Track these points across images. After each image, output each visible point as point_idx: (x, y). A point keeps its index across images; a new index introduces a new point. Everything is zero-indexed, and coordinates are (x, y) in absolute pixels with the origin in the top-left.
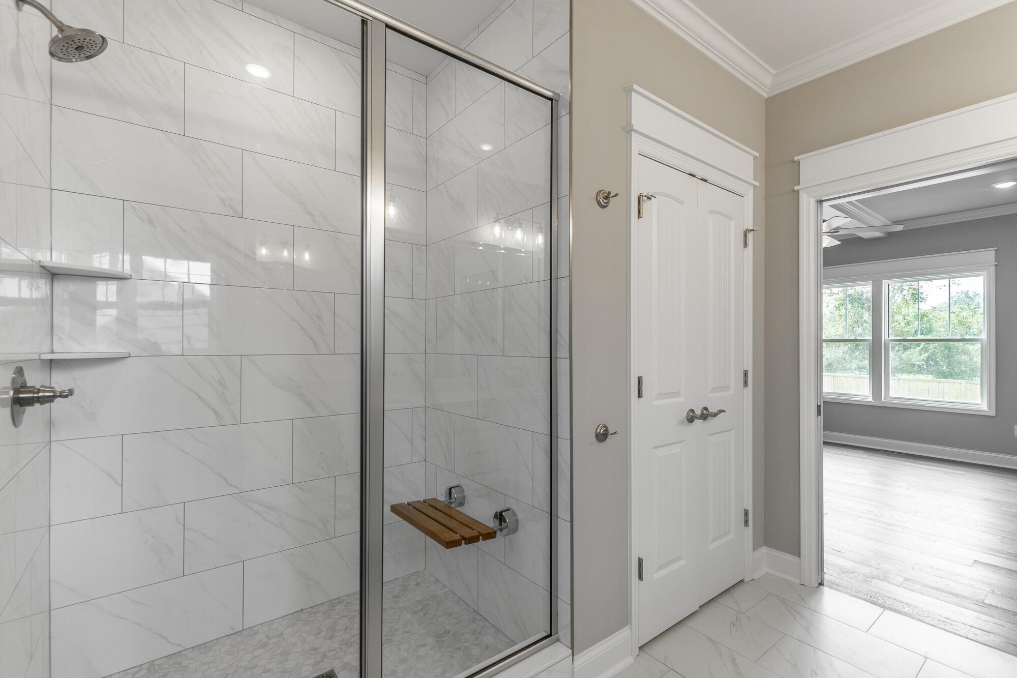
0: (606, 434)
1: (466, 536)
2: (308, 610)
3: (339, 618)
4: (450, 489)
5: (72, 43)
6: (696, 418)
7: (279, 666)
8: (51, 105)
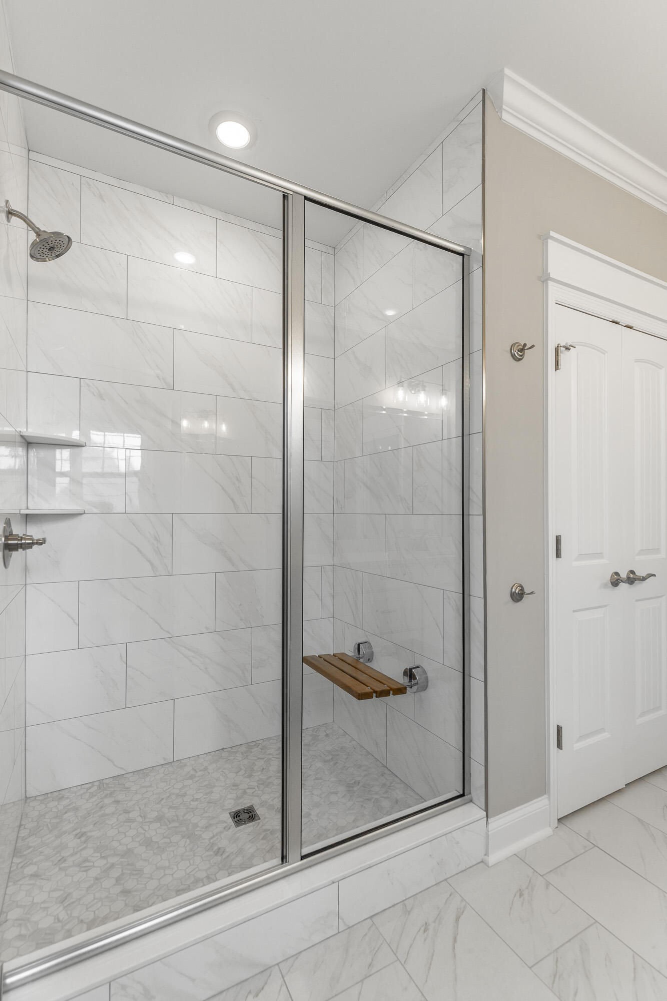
0: (522, 594)
1: (378, 690)
2: (228, 749)
3: (256, 760)
4: (359, 645)
5: (47, 245)
6: (622, 581)
7: (205, 797)
8: (27, 300)
